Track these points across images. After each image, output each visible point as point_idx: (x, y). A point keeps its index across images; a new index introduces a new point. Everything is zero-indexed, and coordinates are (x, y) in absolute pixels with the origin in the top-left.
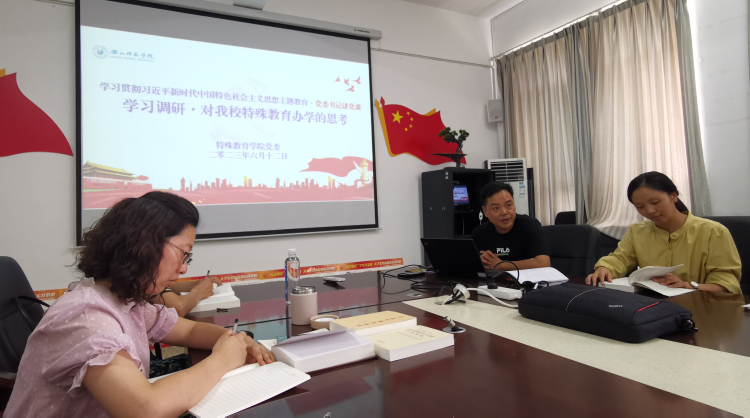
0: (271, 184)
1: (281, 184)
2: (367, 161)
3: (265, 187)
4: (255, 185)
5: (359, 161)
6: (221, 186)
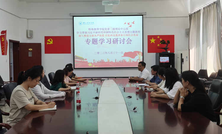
0: (114, 61)
1: (117, 61)
2: (141, 52)
3: (112, 62)
5: (138, 52)
6: (102, 62)
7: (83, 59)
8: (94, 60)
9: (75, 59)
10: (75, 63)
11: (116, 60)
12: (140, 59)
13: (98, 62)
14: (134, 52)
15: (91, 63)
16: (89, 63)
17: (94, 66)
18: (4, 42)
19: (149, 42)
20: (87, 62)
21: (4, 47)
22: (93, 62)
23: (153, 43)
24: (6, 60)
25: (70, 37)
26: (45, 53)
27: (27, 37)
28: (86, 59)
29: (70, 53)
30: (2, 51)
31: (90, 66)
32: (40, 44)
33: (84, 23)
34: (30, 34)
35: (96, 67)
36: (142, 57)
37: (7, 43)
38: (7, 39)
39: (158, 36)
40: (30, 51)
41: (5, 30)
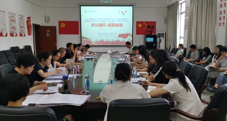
0: (111, 41)
2: (131, 34)
4: (108, 41)
5: (129, 34)
6: (102, 41)
7: (88, 39)
8: (96, 40)
9: (82, 39)
10: (82, 42)
11: (112, 40)
12: (130, 39)
13: (99, 41)
14: (126, 34)
15: (94, 42)
16: (92, 42)
17: (96, 44)
18: (29, 25)
19: (137, 26)
20: (91, 41)
21: (29, 30)
22: (95, 41)
23: (140, 27)
24: (31, 39)
25: (78, 22)
26: (59, 34)
27: (45, 21)
28: (90, 39)
29: (78, 34)
30: (28, 32)
31: (93, 44)
32: (55, 27)
33: (89, 11)
34: (47, 19)
35: (98, 45)
36: (132, 38)
37: (31, 26)
38: (31, 23)
39: (144, 22)
40: (48, 32)
41: (29, 16)
